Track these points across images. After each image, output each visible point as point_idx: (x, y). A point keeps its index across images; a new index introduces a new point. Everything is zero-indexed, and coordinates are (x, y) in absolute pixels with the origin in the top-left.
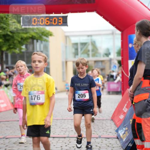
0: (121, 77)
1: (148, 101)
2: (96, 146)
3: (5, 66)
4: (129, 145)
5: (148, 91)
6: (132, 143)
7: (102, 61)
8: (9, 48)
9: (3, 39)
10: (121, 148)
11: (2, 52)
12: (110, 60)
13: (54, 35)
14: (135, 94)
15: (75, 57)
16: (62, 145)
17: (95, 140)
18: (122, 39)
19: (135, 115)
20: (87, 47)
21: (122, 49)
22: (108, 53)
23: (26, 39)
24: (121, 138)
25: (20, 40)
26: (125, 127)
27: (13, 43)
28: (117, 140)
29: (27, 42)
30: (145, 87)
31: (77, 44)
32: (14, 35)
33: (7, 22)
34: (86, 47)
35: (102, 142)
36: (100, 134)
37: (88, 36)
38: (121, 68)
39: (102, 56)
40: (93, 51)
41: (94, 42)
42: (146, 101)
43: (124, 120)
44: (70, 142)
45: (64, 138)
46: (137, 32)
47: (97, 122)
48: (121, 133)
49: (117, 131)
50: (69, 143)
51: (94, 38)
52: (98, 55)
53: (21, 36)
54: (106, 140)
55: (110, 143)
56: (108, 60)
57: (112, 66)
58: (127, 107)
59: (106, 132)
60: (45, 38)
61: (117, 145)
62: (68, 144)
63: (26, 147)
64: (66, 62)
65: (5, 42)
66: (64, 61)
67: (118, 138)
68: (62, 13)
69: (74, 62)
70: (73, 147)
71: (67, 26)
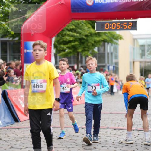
3: (80, 65)
8: (84, 50)
9: (79, 42)
11: (78, 53)
13: (123, 38)
15: (142, 58)
23: (99, 42)
25: (93, 43)
27: (88, 45)
29: (100, 45)
31: (144, 46)
32: (89, 38)
33: (83, 28)
44: (139, 135)
50: (137, 135)
53: (95, 39)
60: (115, 41)
62: (137, 136)
64: (134, 62)
65: (80, 44)
66: (132, 61)
68: (132, 19)
69: (140, 62)
70: (142, 139)
71: (137, 30)
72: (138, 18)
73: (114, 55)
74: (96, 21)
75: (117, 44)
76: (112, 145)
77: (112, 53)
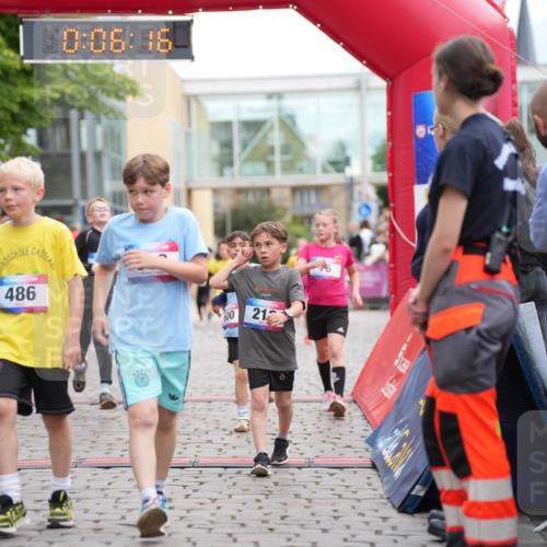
0: (387, 248)
1: (479, 333)
2: (297, 496)
4: (413, 493)
5: (477, 295)
6: (424, 485)
7: (320, 189)
10: (385, 501)
12: (350, 185)
14: (434, 307)
15: (221, 173)
16: (172, 493)
17: (293, 474)
18: (391, 105)
19: (434, 385)
20: (265, 137)
21: (390, 144)
22: (340, 158)
24: (385, 465)
25: (16, 109)
26: (401, 427)
28: (371, 472)
30: (470, 283)
31: (227, 125)
34: (260, 135)
35: (317, 483)
36: (310, 454)
37: (270, 96)
38: (388, 213)
39: (319, 169)
40: (286, 150)
41: (292, 118)
42: (473, 333)
43: (398, 402)
44: (201, 483)
45: (179, 470)
46: (438, 84)
47: (302, 410)
48: (386, 447)
49: (372, 441)
50: (196, 486)
51: (290, 104)
52: (304, 165)
53: (22, 96)
54: (332, 475)
55: (347, 487)
56: (340, 185)
57: (356, 206)
58: (408, 355)
59: (332, 446)
61: (372, 492)
62: (195, 491)
63: (40, 501)
64: (189, 192)
66: (183, 186)
67: (374, 467)
68: (170, 12)
69: (216, 191)
70: (214, 500)
71: (192, 58)
72: (193, 8)
73: (106, 163)
74: (20, 16)
75: (118, 115)
76: (93, 534)
77: (98, 156)
